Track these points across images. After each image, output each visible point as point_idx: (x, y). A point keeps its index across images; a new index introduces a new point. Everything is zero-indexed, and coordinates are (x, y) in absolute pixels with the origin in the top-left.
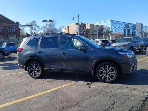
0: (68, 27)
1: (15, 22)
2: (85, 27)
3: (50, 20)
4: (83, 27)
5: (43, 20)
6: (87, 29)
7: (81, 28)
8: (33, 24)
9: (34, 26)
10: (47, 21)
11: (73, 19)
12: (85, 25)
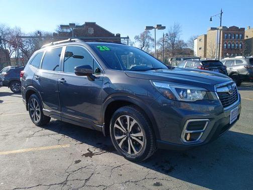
0: (206, 36)
1: (115, 35)
2: (241, 35)
3: (158, 26)
4: (237, 35)
5: (147, 27)
6: (245, 38)
7: (233, 38)
8: (145, 35)
9: (147, 40)
10: (154, 28)
11: (211, 20)
12: (243, 29)
